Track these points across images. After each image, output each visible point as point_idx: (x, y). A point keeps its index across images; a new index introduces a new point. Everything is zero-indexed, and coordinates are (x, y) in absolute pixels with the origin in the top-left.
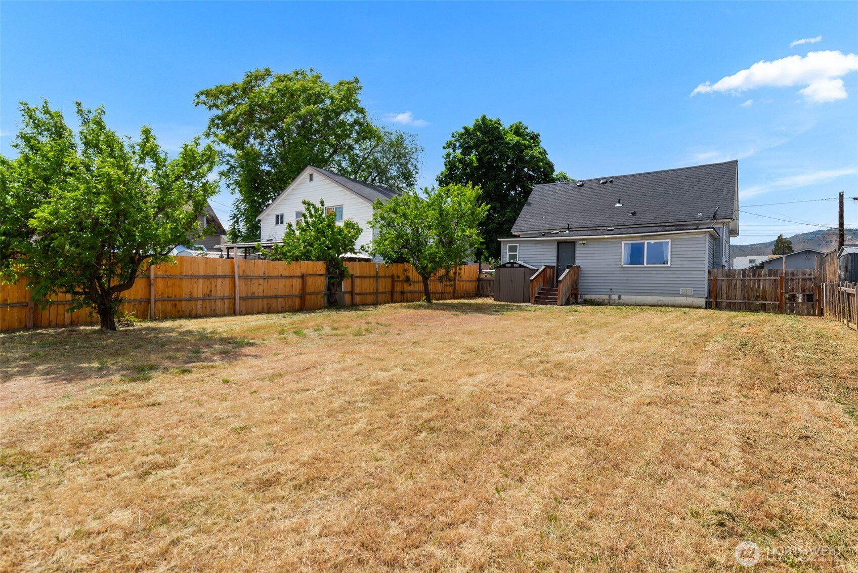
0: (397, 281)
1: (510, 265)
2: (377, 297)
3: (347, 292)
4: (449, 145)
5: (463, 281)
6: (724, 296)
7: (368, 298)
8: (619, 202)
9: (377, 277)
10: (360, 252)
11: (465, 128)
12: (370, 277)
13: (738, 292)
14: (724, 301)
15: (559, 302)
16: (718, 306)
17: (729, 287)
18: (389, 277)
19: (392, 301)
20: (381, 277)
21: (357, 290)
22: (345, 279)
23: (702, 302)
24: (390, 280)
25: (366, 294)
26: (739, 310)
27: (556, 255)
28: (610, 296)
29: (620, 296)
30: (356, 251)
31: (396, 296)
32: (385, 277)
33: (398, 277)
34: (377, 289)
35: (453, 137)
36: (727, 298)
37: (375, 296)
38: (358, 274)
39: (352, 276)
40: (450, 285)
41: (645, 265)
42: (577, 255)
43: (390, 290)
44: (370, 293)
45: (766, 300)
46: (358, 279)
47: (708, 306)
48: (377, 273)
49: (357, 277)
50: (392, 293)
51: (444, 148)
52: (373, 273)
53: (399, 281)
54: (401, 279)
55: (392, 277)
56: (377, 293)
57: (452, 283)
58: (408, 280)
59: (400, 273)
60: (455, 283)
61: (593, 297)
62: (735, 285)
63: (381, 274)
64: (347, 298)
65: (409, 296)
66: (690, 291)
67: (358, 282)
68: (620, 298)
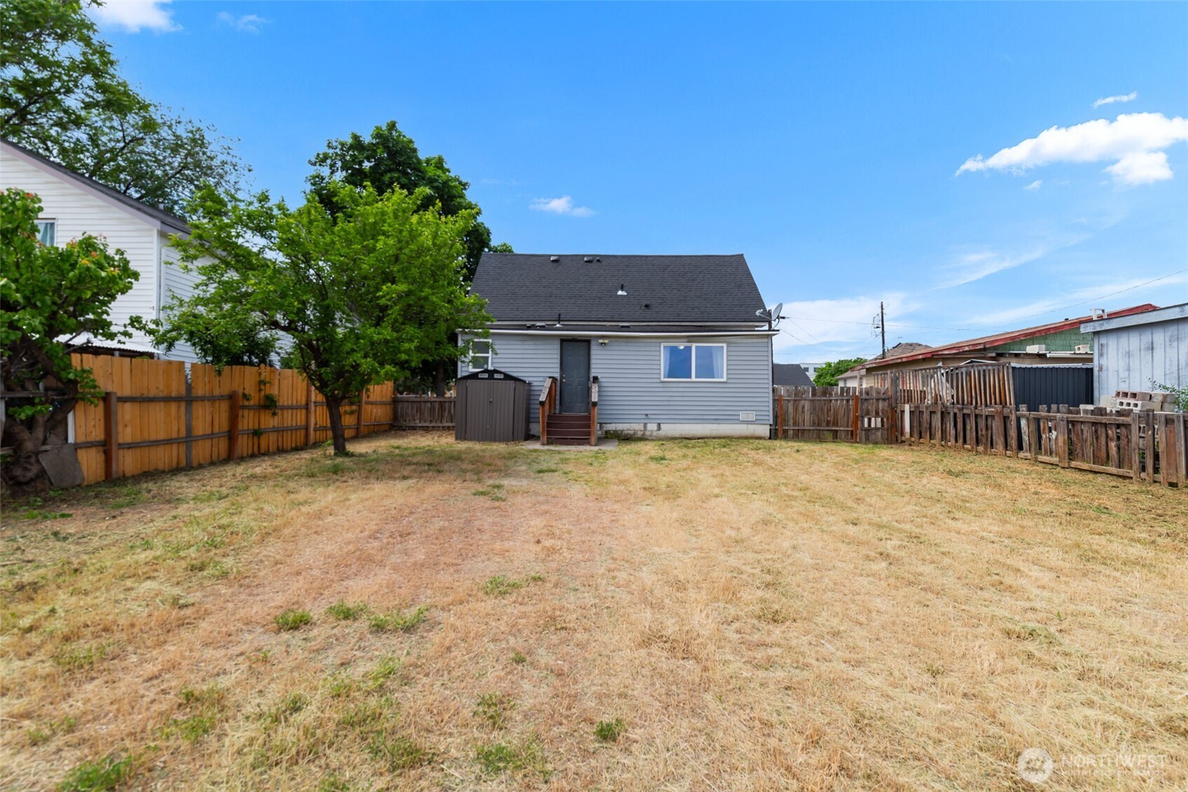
0: (243, 407)
1: (486, 376)
2: (189, 450)
3: (88, 445)
4: (322, 160)
5: (372, 403)
6: (791, 422)
7: (162, 457)
8: (622, 289)
9: (188, 399)
10: (126, 334)
11: (356, 137)
12: (167, 399)
13: (807, 416)
14: (791, 427)
15: (593, 439)
16: (785, 436)
17: (796, 409)
18: (221, 398)
19: (231, 457)
20: (202, 399)
21: (125, 434)
22: (80, 407)
23: (764, 430)
24: (224, 406)
25: (157, 443)
26: (806, 440)
27: (558, 361)
28: (645, 425)
29: (659, 424)
30: (113, 329)
31: (243, 444)
32: (212, 399)
33: (245, 397)
34: (189, 429)
35: (329, 147)
36: (795, 424)
37: (183, 449)
38: (127, 392)
39: (106, 398)
40: (352, 413)
41: (693, 379)
42: (593, 361)
43: (225, 427)
44: (168, 442)
45: (837, 426)
46: (128, 406)
47: (774, 435)
48: (189, 388)
49: (123, 400)
50: (231, 436)
51: (310, 162)
52: (177, 389)
53: (249, 408)
54: (252, 403)
55: (232, 397)
56: (189, 439)
57: (354, 407)
58: (269, 404)
59: (250, 388)
60: (360, 407)
61: (620, 427)
62: (803, 407)
63: (200, 391)
64: (90, 463)
65: (270, 441)
66: (752, 417)
67: (126, 413)
68: (659, 428)
